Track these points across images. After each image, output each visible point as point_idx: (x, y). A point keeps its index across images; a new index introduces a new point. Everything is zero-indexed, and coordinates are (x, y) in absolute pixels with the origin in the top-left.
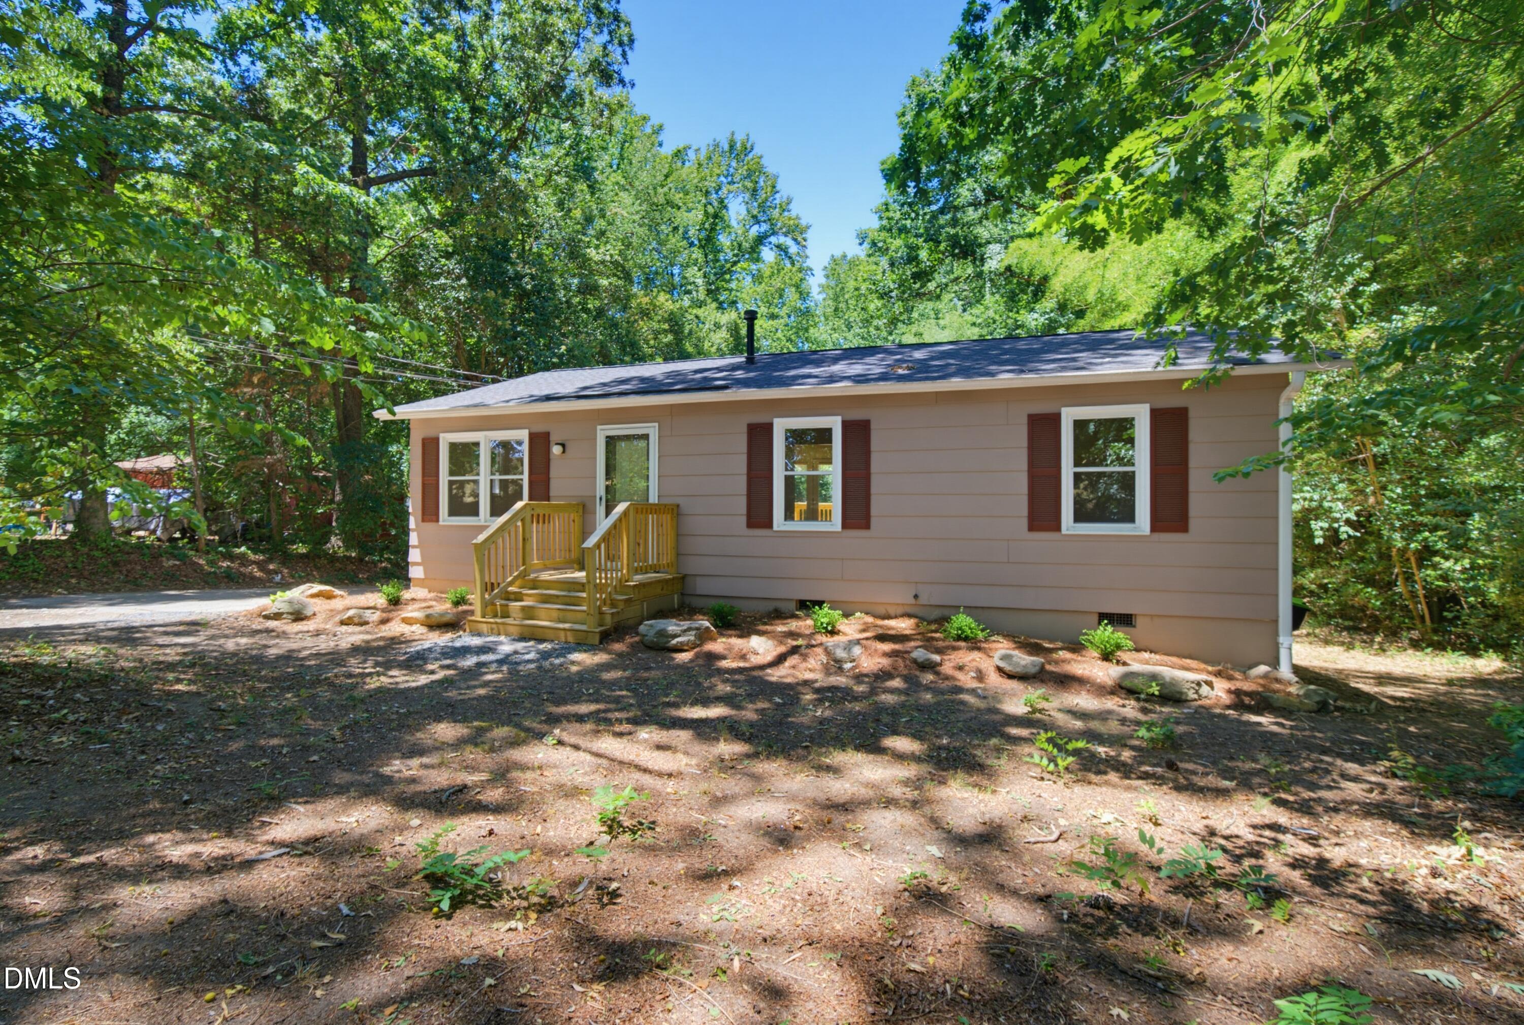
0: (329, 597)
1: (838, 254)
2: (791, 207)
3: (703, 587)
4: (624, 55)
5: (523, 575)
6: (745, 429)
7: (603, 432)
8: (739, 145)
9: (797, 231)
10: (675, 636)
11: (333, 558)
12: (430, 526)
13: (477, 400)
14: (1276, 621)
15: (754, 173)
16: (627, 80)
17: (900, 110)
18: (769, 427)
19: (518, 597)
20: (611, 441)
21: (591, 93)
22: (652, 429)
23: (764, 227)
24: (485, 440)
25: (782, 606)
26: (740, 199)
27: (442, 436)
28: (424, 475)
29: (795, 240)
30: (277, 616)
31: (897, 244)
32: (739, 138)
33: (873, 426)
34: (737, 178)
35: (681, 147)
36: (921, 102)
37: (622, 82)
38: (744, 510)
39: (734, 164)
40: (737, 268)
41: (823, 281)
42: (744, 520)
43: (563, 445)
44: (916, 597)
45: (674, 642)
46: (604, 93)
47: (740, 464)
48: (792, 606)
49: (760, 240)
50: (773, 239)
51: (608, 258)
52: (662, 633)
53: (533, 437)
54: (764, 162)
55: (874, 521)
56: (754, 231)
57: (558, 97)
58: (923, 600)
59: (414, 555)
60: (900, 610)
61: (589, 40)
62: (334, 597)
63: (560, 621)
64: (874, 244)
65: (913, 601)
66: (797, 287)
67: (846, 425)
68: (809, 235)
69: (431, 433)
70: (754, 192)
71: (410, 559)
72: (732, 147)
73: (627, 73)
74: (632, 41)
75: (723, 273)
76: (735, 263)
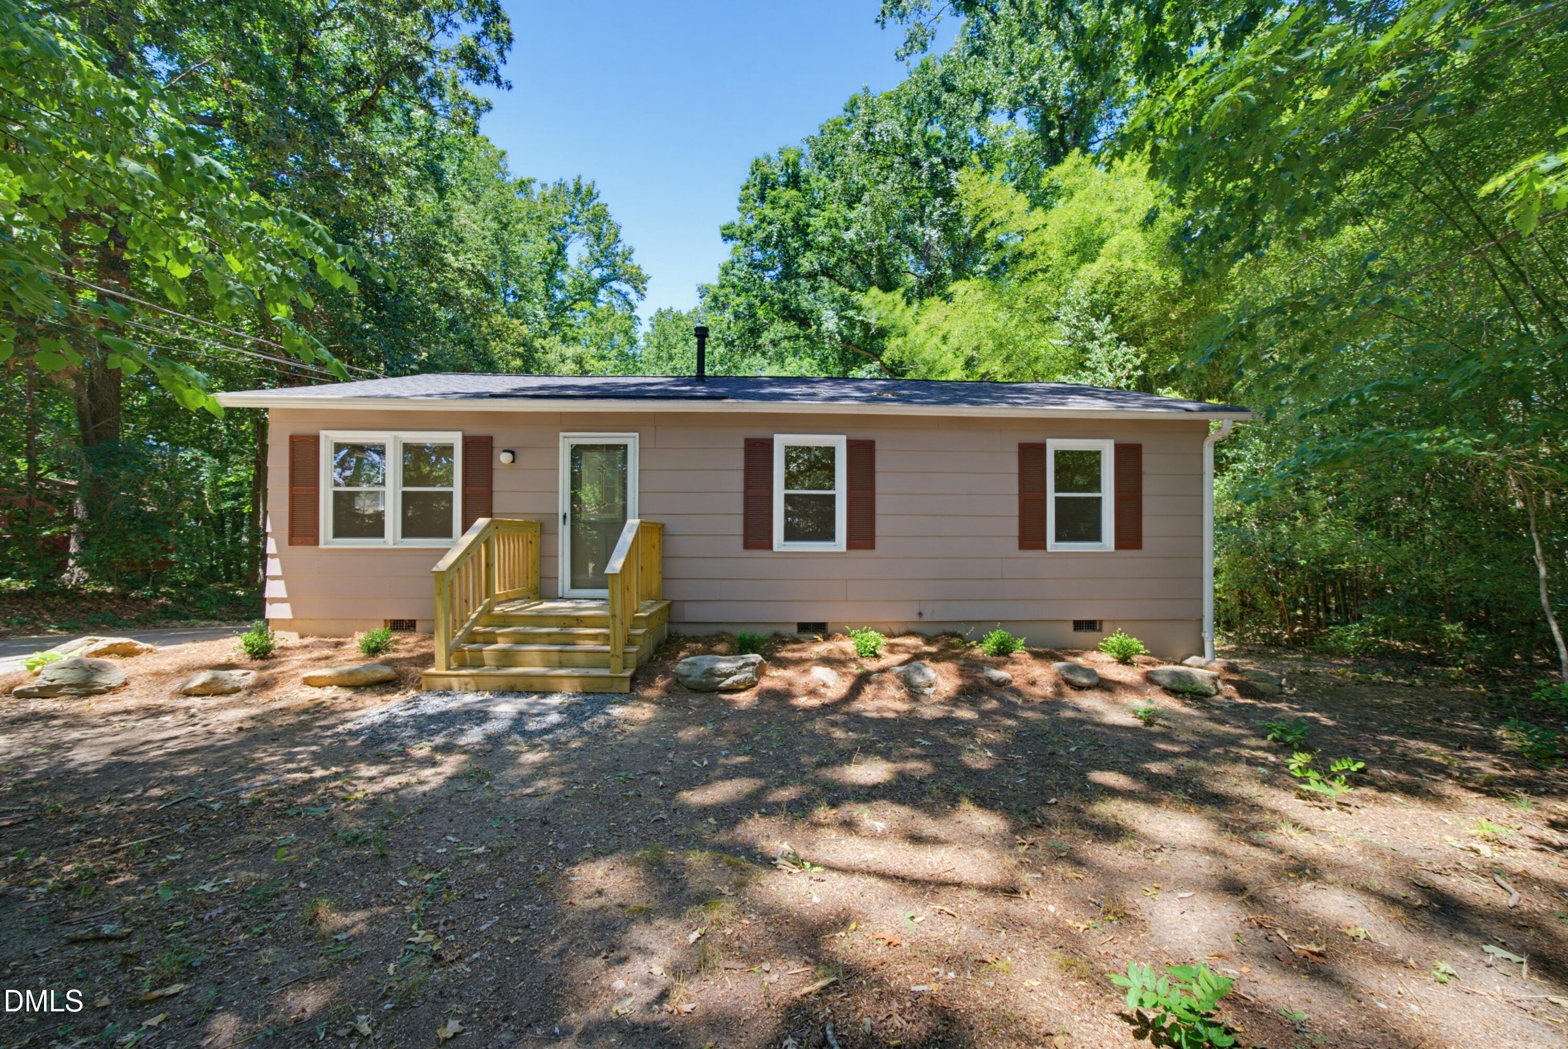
0: (127, 653)
1: (665, 307)
2: (633, 256)
3: (691, 613)
4: (501, 52)
5: (488, 611)
6: (742, 445)
7: (566, 441)
8: (584, 189)
9: (638, 281)
10: (728, 675)
11: (74, 595)
12: (303, 552)
13: (389, 391)
14: (1201, 621)
15: (599, 217)
16: (503, 79)
17: (744, 183)
18: (769, 443)
19: (490, 639)
20: (577, 451)
21: (455, 86)
22: (631, 440)
23: (606, 272)
24: (392, 440)
25: (784, 630)
26: (584, 240)
27: (323, 434)
28: (293, 482)
29: (635, 288)
30: (46, 692)
31: (739, 302)
32: (585, 182)
33: (877, 447)
34: (582, 219)
35: (525, 178)
36: (765, 180)
37: (497, 79)
38: (740, 531)
39: (579, 206)
40: (578, 306)
41: (649, 330)
42: (740, 540)
43: (513, 453)
44: (920, 614)
45: (729, 681)
46: (471, 88)
47: (737, 481)
48: (794, 629)
49: (603, 282)
50: (615, 285)
51: (469, 267)
52: (711, 673)
53: (469, 443)
54: (608, 209)
55: (878, 541)
56: (597, 273)
57: (414, 79)
58: (926, 618)
59: (274, 589)
60: (903, 629)
61: (456, 26)
62: (136, 653)
63: (561, 666)
64: (715, 299)
65: (916, 618)
66: (626, 333)
67: (851, 444)
68: (649, 285)
69: (304, 429)
70: (598, 238)
71: (268, 594)
72: (578, 190)
73: (505, 73)
74: (510, 40)
75: (562, 309)
76: (575, 301)
